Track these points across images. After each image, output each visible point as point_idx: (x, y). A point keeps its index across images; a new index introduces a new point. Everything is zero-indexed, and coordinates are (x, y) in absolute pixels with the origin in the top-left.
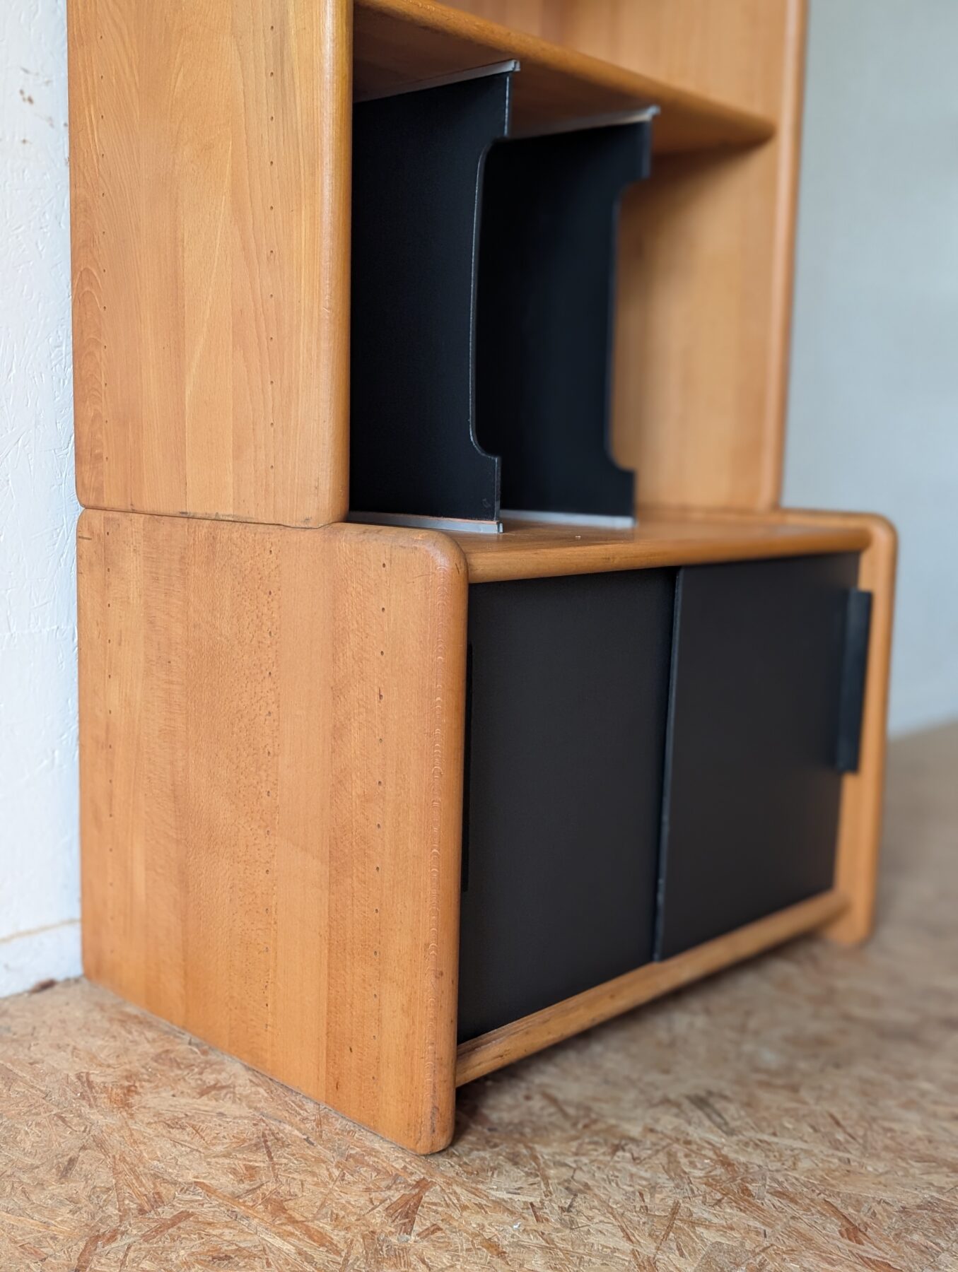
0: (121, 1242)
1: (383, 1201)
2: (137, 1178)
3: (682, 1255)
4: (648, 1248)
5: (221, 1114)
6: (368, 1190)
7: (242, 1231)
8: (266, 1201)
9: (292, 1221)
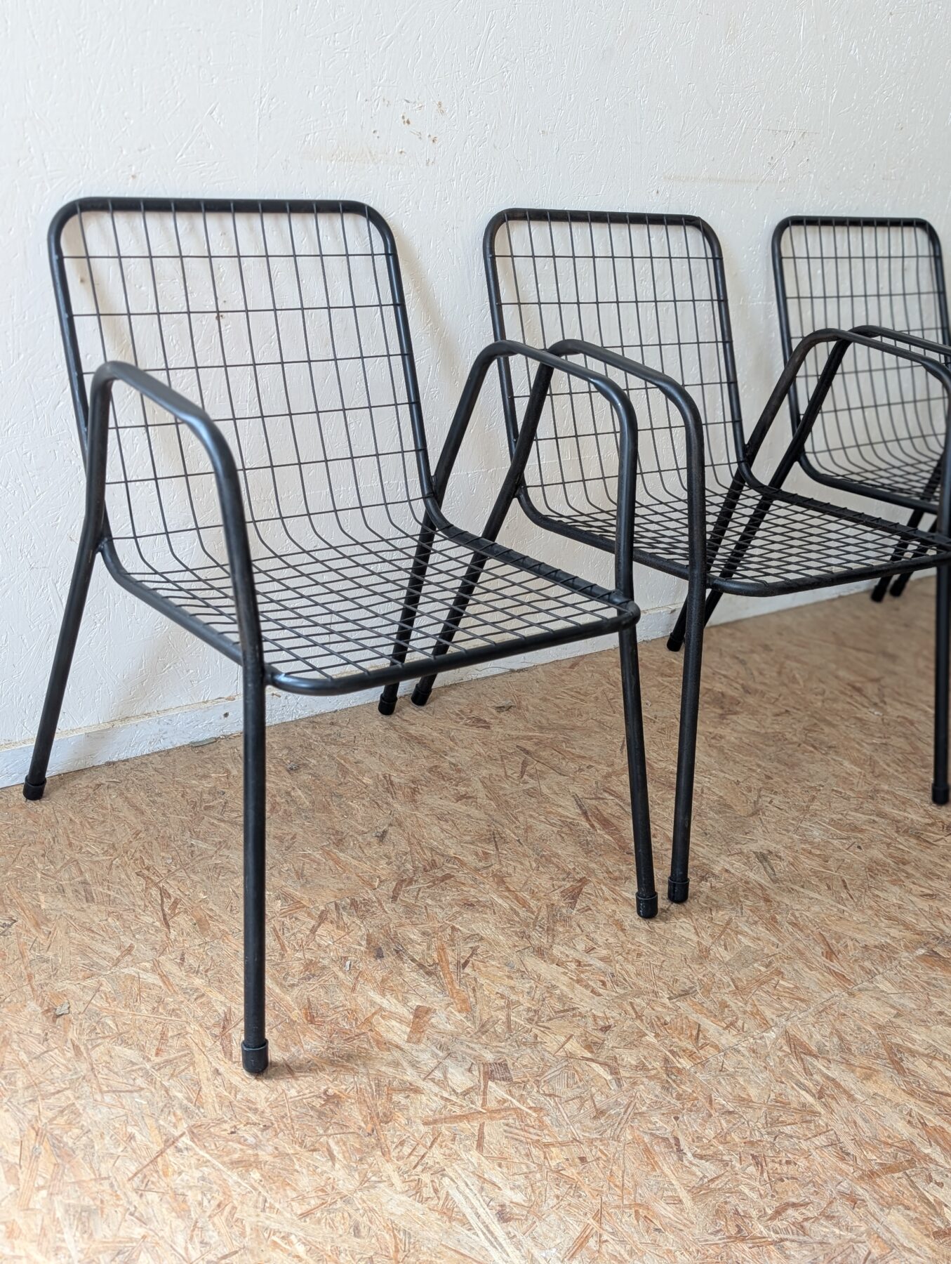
0: (414, 887)
1: (560, 887)
2: (422, 848)
3: (726, 949)
4: (707, 942)
5: (469, 816)
6: (552, 878)
7: (480, 891)
8: (494, 876)
9: (508, 889)
